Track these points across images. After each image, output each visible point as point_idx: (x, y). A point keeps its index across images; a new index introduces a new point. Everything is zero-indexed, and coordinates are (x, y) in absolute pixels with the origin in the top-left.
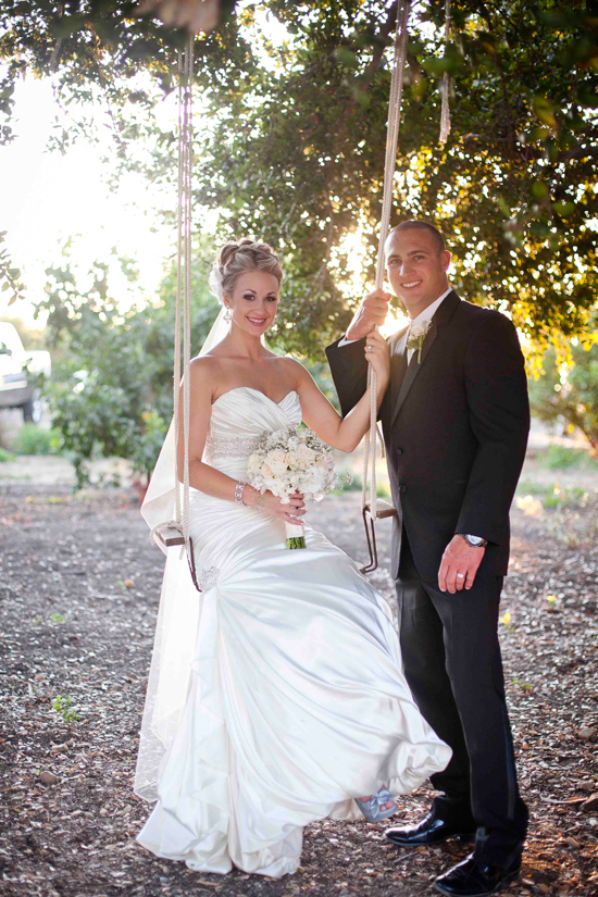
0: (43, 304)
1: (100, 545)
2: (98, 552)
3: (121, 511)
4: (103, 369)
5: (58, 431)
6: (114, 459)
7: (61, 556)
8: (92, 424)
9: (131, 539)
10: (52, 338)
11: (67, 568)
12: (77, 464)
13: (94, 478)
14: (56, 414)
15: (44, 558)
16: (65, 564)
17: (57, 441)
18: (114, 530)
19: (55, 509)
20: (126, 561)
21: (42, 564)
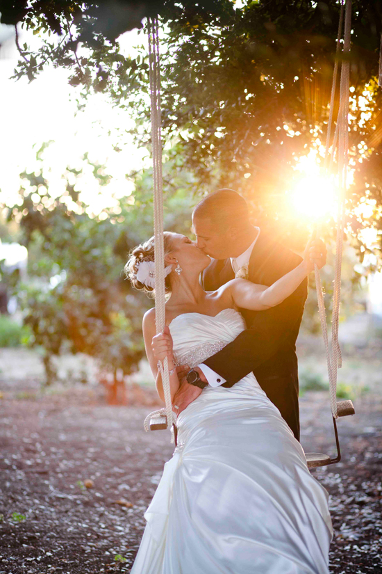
0: (16, 206)
1: (63, 443)
2: (61, 451)
3: (86, 408)
4: (73, 270)
5: (29, 329)
6: (81, 357)
7: (25, 454)
8: (61, 322)
9: (93, 438)
10: (25, 239)
11: (30, 466)
12: (46, 361)
13: (62, 374)
14: (27, 312)
15: (9, 456)
16: (29, 463)
17: (28, 337)
18: (78, 429)
19: (23, 404)
20: (88, 461)
21: (7, 462)
